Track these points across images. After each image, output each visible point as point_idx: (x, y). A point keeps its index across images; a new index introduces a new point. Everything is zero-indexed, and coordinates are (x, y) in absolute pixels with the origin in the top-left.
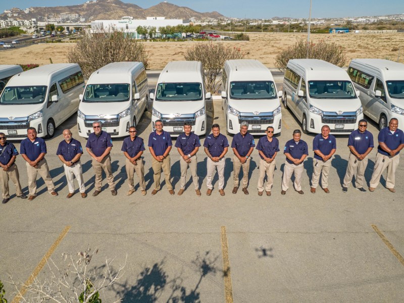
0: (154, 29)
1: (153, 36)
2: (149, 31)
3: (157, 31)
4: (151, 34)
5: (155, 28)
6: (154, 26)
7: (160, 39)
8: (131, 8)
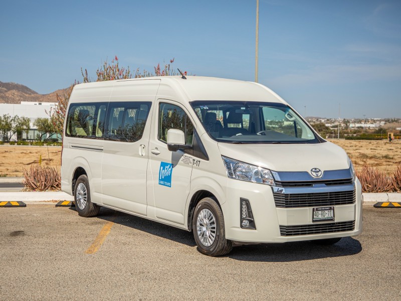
0: (26, 122)
1: (24, 136)
2: (14, 125)
3: (32, 126)
4: (19, 133)
5: (29, 120)
6: (27, 116)
7: (40, 141)
8: (14, 91)
